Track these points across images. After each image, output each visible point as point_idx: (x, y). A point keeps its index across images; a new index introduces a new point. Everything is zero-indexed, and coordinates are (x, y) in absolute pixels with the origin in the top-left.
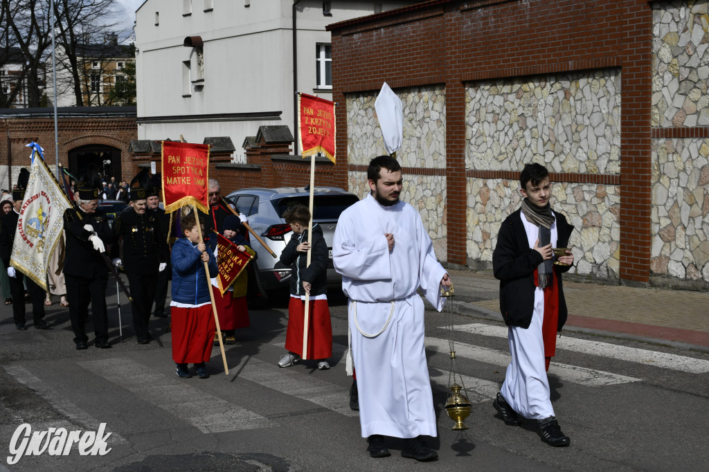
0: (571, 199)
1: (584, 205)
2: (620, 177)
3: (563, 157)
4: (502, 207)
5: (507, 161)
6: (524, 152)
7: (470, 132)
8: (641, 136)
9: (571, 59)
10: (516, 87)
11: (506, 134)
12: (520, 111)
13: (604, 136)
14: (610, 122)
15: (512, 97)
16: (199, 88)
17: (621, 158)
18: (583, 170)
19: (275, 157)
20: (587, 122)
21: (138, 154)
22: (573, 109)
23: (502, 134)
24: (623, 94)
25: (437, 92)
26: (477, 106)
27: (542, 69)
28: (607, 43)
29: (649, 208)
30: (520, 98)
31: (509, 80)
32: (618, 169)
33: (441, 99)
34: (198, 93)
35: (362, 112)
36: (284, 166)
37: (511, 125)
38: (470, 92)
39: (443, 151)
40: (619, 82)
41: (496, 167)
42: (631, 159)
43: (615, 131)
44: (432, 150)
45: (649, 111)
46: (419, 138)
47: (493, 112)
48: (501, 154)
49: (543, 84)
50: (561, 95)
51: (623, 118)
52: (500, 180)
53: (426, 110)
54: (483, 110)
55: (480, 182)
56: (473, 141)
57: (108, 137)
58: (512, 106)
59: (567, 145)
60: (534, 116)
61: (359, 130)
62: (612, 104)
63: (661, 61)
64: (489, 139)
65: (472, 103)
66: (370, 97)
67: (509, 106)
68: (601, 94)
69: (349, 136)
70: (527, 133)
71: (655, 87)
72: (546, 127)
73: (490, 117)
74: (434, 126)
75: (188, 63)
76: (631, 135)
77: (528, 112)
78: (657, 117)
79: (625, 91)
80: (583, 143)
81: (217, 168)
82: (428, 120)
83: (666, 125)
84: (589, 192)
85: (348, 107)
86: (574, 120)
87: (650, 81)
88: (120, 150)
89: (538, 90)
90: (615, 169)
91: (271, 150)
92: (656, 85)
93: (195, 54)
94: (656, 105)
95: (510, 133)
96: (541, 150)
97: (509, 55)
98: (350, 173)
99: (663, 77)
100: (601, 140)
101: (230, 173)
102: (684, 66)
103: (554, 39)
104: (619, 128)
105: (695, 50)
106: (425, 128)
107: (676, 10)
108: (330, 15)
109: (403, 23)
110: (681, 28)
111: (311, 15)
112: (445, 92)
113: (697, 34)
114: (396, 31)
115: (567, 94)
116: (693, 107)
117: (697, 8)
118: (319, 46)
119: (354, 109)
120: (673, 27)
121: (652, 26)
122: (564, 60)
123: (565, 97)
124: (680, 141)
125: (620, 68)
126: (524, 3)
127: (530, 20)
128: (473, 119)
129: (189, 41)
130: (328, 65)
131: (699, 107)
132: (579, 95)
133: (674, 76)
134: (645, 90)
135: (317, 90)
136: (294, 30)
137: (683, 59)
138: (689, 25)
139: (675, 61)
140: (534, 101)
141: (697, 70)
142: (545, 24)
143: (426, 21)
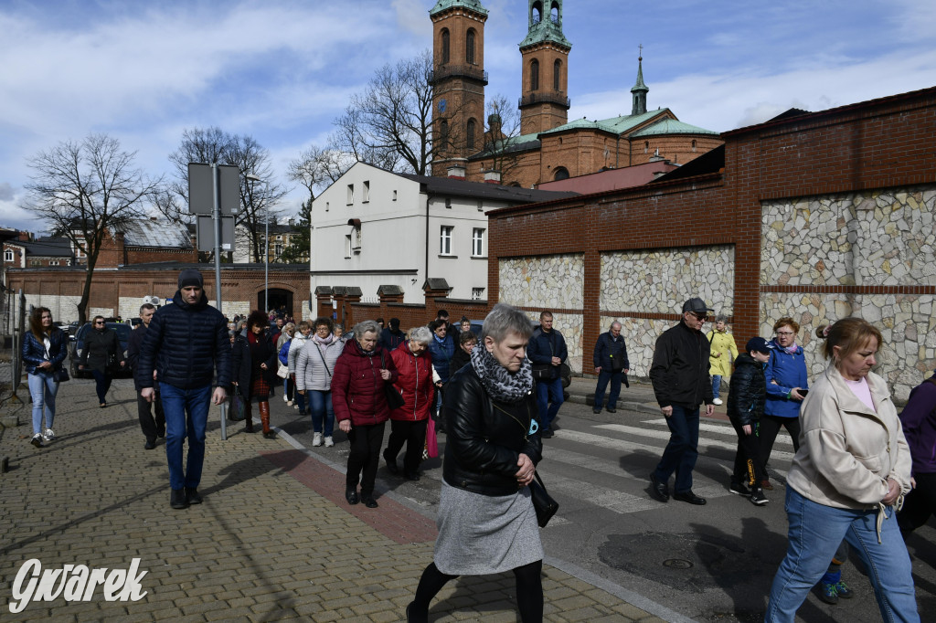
2: (733, 318)
5: (635, 306)
6: (650, 299)
7: (603, 286)
8: (752, 290)
9: (693, 237)
10: (644, 255)
11: (635, 287)
12: (648, 271)
13: (719, 290)
14: (725, 280)
15: (640, 263)
16: (357, 253)
17: (733, 305)
19: (438, 299)
20: (705, 280)
21: (322, 295)
22: (692, 271)
23: (631, 288)
24: (735, 262)
25: (576, 258)
26: (611, 268)
27: (668, 244)
28: (723, 227)
30: (647, 263)
31: (638, 251)
32: (731, 313)
33: (581, 262)
34: (356, 256)
35: (512, 270)
37: (639, 281)
38: (605, 258)
39: (581, 298)
40: (733, 254)
41: (625, 309)
42: (743, 306)
43: (728, 286)
44: (571, 296)
45: (758, 274)
46: (561, 289)
47: (624, 272)
48: (630, 300)
49: (667, 254)
50: (683, 262)
51: (736, 278)
52: (628, 319)
53: (566, 270)
54: (615, 271)
55: (612, 319)
56: (606, 291)
57: (285, 284)
58: (641, 269)
60: (659, 275)
61: (509, 282)
62: (726, 268)
63: (769, 240)
64: (619, 290)
65: (606, 266)
66: (519, 261)
67: (638, 269)
68: (717, 261)
69: (501, 286)
70: (653, 287)
71: (763, 258)
72: (669, 283)
73: (621, 276)
74: (573, 281)
75: (349, 237)
76: (744, 290)
77: (654, 273)
78: (765, 278)
79: (737, 260)
81: (388, 306)
82: (568, 276)
83: (772, 283)
85: (500, 267)
86: (694, 279)
87: (759, 253)
88: (292, 293)
89: (663, 259)
90: (728, 312)
91: (434, 295)
92: (764, 255)
93: (355, 230)
95: (638, 286)
96: (664, 298)
97: (638, 234)
99: (770, 251)
100: (716, 293)
101: (400, 309)
102: (789, 244)
103: (679, 223)
104: (732, 285)
105: (798, 233)
106: (566, 282)
107: (781, 207)
108: (450, 207)
109: (550, 211)
110: (786, 218)
111: (438, 208)
112: (583, 258)
113: (800, 223)
114: (544, 216)
115: (687, 261)
116: (796, 272)
117: (800, 205)
118: (442, 227)
119: (505, 268)
120: (779, 218)
121: (762, 217)
122: (686, 238)
123: (686, 263)
124: (784, 294)
125: (734, 244)
126: (653, 199)
127: (658, 211)
128: (607, 277)
129: (351, 222)
130: (448, 240)
131: (801, 272)
132: (698, 262)
133: (779, 251)
134: (756, 260)
135: (440, 257)
136: (428, 216)
137: (788, 239)
138: (793, 216)
139: (781, 240)
140: (659, 265)
141: (799, 246)
142: (671, 213)
143: (569, 210)
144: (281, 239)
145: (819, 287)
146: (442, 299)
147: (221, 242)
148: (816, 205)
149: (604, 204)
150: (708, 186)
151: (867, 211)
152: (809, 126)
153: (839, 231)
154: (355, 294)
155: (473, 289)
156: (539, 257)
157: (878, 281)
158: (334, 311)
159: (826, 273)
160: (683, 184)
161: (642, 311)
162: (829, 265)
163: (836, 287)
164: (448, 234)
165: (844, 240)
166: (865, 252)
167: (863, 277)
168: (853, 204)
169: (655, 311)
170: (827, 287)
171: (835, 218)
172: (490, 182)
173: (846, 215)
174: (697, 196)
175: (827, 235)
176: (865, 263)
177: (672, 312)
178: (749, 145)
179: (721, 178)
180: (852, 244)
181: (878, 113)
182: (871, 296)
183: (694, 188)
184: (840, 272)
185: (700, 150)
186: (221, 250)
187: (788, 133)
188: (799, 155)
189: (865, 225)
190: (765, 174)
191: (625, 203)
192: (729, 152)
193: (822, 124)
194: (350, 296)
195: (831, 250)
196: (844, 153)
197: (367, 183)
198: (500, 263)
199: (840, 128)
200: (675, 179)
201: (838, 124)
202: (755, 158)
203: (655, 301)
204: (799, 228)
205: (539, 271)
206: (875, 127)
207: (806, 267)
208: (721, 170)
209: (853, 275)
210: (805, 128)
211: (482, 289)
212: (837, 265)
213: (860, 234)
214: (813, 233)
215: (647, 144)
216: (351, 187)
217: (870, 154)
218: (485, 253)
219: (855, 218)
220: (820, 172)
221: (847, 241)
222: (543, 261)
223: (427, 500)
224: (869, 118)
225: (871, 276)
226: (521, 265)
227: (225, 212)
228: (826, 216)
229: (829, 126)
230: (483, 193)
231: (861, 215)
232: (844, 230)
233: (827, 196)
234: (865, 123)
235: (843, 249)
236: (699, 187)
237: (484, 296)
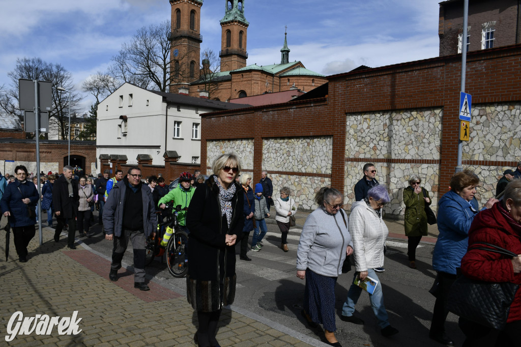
0: (309, 182)
1: (315, 185)
2: (331, 175)
3: (306, 167)
4: (278, 184)
5: (281, 168)
6: (289, 164)
7: (264, 156)
8: (341, 160)
9: (311, 132)
10: (286, 141)
11: (281, 158)
12: (288, 149)
13: (325, 160)
14: (327, 155)
15: (284, 144)
16: (125, 135)
17: (332, 168)
18: (315, 172)
19: (172, 163)
20: (317, 155)
21: (103, 159)
22: (311, 150)
23: (279, 158)
24: (333, 145)
25: (250, 141)
26: (268, 147)
27: (298, 135)
28: (327, 127)
29: (343, 186)
30: (288, 145)
31: (283, 138)
32: (330, 172)
33: (252, 144)
34: (124, 137)
35: (215, 147)
36: (176, 167)
37: (283, 155)
38: (265, 142)
39: (252, 163)
40: (332, 141)
41: (276, 169)
42: (336, 169)
43: (329, 158)
44: (247, 162)
45: (344, 152)
47: (275, 149)
48: (278, 165)
49: (298, 140)
50: (306, 144)
51: (333, 153)
52: (277, 175)
53: (244, 147)
54: (271, 149)
56: (265, 160)
57: (81, 153)
58: (284, 148)
59: (308, 163)
60: (294, 152)
61: (213, 154)
62: (328, 148)
63: (350, 134)
64: (273, 159)
65: (266, 146)
66: (218, 142)
67: (283, 148)
68: (324, 144)
69: (208, 156)
70: (290, 158)
71: (347, 143)
72: (299, 156)
73: (274, 151)
74: (248, 154)
75: (120, 126)
76: (337, 160)
77: (291, 150)
78: (348, 154)
79: (334, 144)
80: (315, 162)
81: (143, 166)
82: (245, 151)
83: (351, 157)
84: (318, 180)
85: (208, 145)
86: (312, 154)
87: (345, 141)
88: (85, 158)
89: (296, 142)
90: (329, 172)
91: (170, 160)
92: (347, 142)
93: (123, 122)
94: (347, 150)
95: (283, 157)
96: (296, 164)
97: (283, 129)
98: (207, 170)
99: (350, 140)
100: (323, 161)
101: (149, 168)
102: (360, 136)
103: (304, 124)
104: (331, 157)
105: (364, 131)
106: (244, 154)
107: (356, 117)
108: (180, 111)
109: (236, 115)
110: (358, 123)
111: (173, 111)
112: (253, 141)
113: (365, 125)
114: (232, 118)
115: (308, 144)
116: (363, 151)
117: (365, 116)
118: (175, 122)
119: (210, 146)
120: (355, 122)
121: (346, 122)
122: (308, 132)
123: (308, 145)
124: (357, 163)
125: (332, 136)
126: (291, 110)
127: (294, 117)
128: (266, 152)
129: (121, 117)
130: (178, 129)
131: (366, 151)
132: (314, 145)
133: (355, 140)
134: (343, 144)
135: (174, 139)
136: (167, 115)
137: (359, 134)
138: (362, 122)
139: (356, 135)
140: (294, 146)
141: (365, 138)
142: (300, 118)
143: (246, 115)
144: (78, 126)
145: (374, 159)
146: (175, 163)
147: (39, 127)
148: (373, 116)
149: (265, 112)
150: (319, 104)
151: (398, 120)
152: (370, 75)
153: (384, 130)
154: (123, 159)
155: (193, 157)
156: (229, 140)
157: (403, 157)
158: (111, 169)
159: (378, 152)
160: (307, 103)
161: (284, 170)
162: (379, 148)
163: (382, 159)
164: (178, 126)
165: (386, 135)
166: (397, 142)
167: (396, 154)
168: (391, 117)
169: (291, 171)
170: (378, 159)
171: (382, 124)
172: (203, 97)
173: (387, 121)
174: (314, 109)
175: (378, 132)
176: (397, 147)
177: (300, 171)
178: (340, 83)
179: (326, 100)
180: (390, 137)
181: (404, 70)
182: (399, 164)
183: (312, 105)
184: (384, 152)
185: (316, 85)
186: (40, 132)
187: (360, 78)
188: (365, 90)
189: (396, 127)
190: (348, 99)
191: (276, 112)
192: (330, 87)
193: (377, 74)
194: (120, 160)
195: (380, 140)
196: (387, 90)
197: (131, 95)
198: (208, 143)
199: (385, 77)
200: (303, 100)
201: (384, 75)
202: (343, 91)
203: (291, 165)
204: (365, 128)
205: (229, 148)
206: (402, 77)
207: (368, 149)
208: (326, 96)
209: (391, 153)
210: (368, 76)
211: (198, 157)
212: (383, 148)
213: (394, 132)
214: (372, 131)
215: (289, 80)
216: (122, 97)
217: (399, 91)
218: (199, 137)
219: (391, 124)
220: (375, 99)
221: (388, 136)
222: (231, 142)
223: (164, 277)
224: (400, 73)
225: (399, 154)
226: (219, 144)
227: (42, 109)
228: (378, 122)
229: (380, 75)
230: (199, 103)
231: (395, 122)
232: (387, 130)
233: (379, 112)
234: (397, 75)
235: (386, 140)
236: (315, 105)
237: (198, 162)
